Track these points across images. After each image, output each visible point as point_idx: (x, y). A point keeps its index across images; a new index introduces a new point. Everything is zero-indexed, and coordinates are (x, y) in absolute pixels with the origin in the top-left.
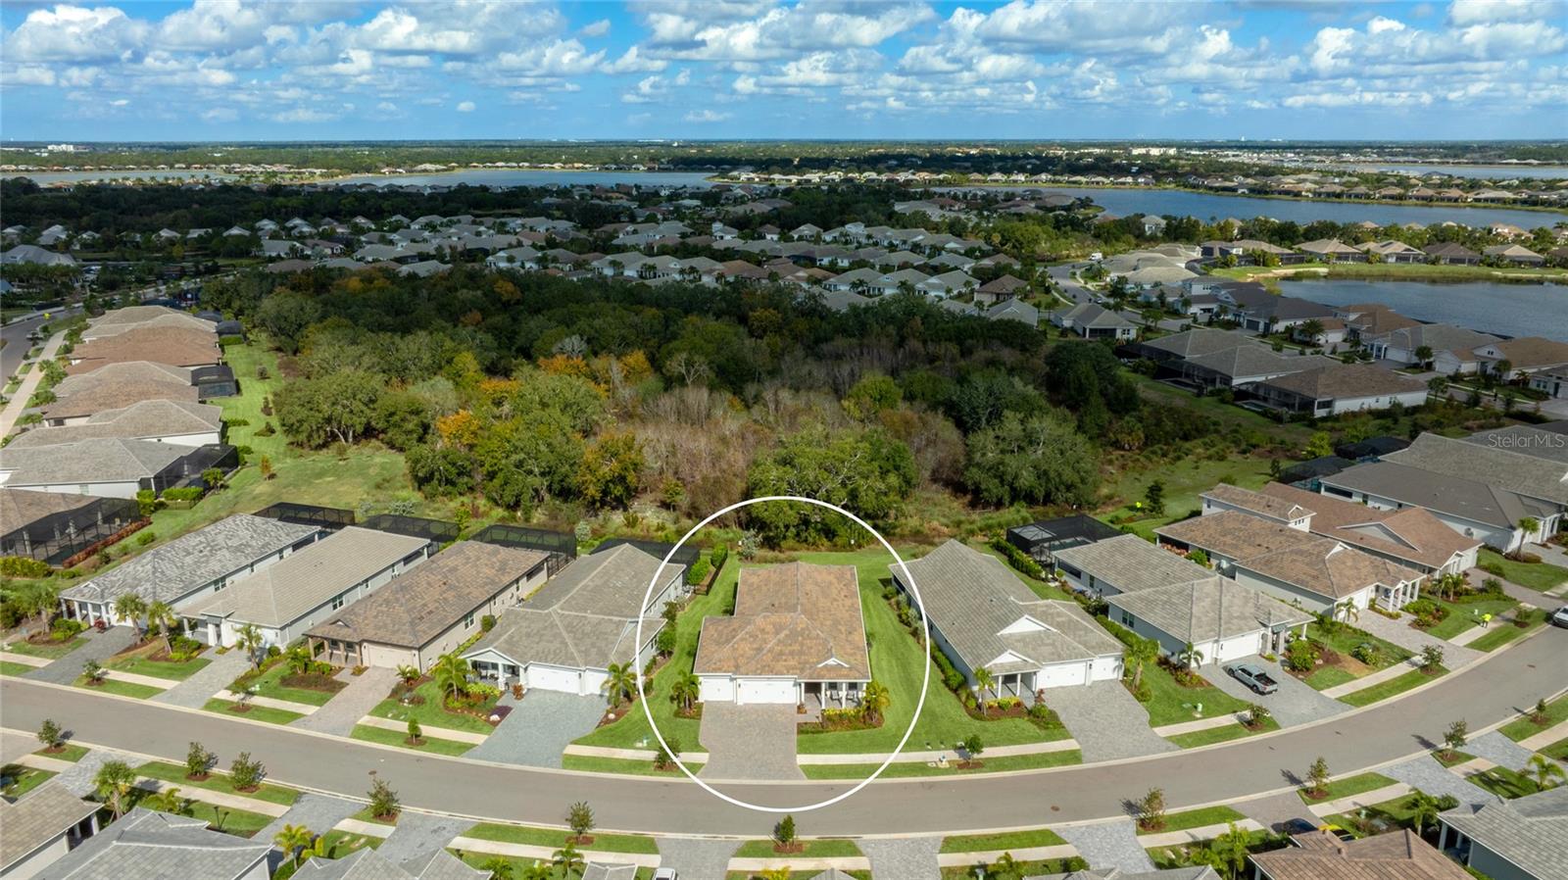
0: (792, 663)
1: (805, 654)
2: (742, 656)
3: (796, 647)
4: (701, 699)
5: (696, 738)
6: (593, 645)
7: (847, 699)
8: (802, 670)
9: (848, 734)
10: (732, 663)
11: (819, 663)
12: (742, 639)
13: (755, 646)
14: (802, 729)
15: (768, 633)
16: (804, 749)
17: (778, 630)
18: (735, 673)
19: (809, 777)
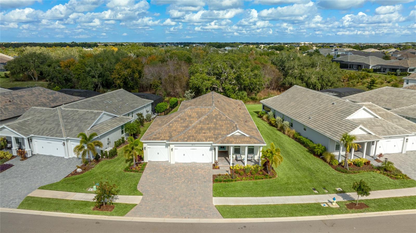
0: (209, 134)
1: (218, 129)
2: (175, 130)
3: (212, 125)
4: (146, 160)
5: (136, 185)
6: (76, 125)
7: (248, 160)
8: (216, 139)
9: (251, 182)
10: (168, 134)
11: (228, 134)
12: (175, 121)
13: (184, 125)
14: (216, 179)
15: (193, 118)
16: (217, 193)
17: (200, 115)
18: (169, 140)
19: (224, 216)
